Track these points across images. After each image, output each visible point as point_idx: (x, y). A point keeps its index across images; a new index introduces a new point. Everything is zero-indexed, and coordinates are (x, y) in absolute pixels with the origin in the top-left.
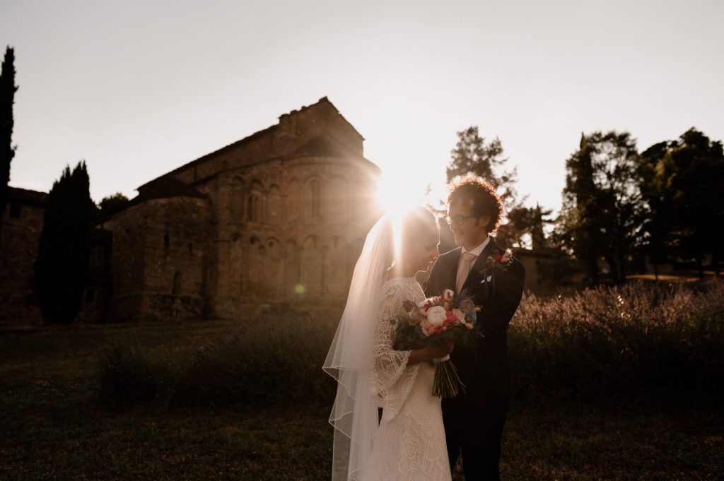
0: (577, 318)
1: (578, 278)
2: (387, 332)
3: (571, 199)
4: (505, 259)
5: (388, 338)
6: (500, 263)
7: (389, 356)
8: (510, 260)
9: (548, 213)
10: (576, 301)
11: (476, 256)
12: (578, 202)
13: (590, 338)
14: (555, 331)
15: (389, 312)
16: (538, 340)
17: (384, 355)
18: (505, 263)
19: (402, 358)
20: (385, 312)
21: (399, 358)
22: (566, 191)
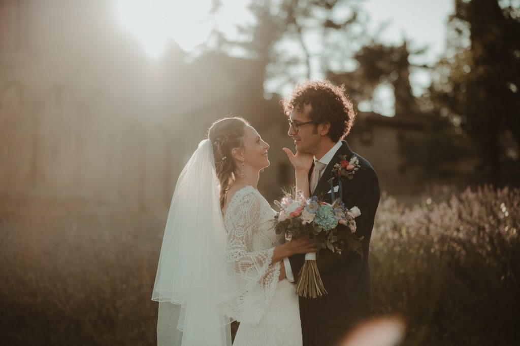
0: (448, 233)
1: (467, 166)
2: (242, 237)
3: (459, 32)
4: (350, 166)
5: (243, 243)
6: (347, 170)
7: (249, 258)
8: (356, 167)
9: (420, 52)
10: (450, 205)
11: (325, 165)
12: (473, 38)
13: (462, 259)
14: (418, 250)
15: (245, 218)
16: (395, 261)
17: (243, 258)
18: (351, 170)
19: (264, 259)
20: (241, 218)
21: (262, 259)
22: (451, 18)
